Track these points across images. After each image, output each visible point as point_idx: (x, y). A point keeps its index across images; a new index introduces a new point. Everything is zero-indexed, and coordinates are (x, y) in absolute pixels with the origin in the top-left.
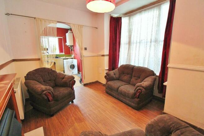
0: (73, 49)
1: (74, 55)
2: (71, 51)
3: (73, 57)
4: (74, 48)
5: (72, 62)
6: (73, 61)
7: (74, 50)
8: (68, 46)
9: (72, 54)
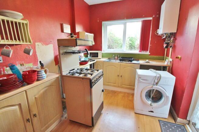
0: (171, 44)
1: (171, 60)
2: (167, 47)
3: (167, 62)
4: (177, 41)
5: (157, 84)
6: (160, 78)
7: (174, 47)
8: (160, 37)
9: (167, 55)
